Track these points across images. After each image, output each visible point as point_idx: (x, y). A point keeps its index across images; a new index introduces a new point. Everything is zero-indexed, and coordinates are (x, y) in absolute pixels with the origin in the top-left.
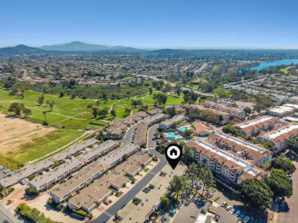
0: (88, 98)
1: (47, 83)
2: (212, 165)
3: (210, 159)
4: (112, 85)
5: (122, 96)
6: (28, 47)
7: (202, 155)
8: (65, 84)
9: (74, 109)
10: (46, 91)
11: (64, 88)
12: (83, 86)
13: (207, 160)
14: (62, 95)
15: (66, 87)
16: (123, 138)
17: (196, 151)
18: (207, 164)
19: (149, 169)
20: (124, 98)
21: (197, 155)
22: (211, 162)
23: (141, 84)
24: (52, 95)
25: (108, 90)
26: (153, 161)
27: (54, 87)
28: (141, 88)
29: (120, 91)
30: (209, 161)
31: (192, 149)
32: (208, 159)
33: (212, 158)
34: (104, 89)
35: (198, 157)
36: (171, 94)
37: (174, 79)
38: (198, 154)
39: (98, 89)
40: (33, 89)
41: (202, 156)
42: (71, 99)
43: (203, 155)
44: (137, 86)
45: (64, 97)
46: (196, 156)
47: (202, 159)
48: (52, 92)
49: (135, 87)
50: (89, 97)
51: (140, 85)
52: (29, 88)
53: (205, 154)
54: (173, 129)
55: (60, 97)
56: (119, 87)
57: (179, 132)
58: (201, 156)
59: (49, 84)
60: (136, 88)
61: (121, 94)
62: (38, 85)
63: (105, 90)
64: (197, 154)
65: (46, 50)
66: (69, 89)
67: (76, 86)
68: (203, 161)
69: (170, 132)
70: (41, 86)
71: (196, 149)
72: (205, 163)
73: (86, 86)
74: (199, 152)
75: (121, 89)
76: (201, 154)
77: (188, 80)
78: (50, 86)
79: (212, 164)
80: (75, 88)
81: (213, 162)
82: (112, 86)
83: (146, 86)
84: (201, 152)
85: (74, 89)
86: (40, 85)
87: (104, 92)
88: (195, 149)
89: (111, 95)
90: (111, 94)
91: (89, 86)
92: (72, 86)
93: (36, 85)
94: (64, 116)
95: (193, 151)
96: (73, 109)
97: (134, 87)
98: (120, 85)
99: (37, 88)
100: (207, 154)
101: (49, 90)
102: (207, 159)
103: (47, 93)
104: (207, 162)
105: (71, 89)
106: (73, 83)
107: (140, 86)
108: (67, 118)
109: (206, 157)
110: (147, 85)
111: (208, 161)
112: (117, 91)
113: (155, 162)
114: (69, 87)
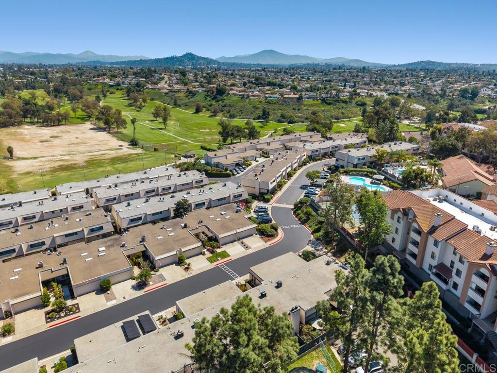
0: (238, 117)
1: (183, 92)
2: (479, 299)
3: (471, 264)
4: (288, 98)
5: (299, 117)
6: (198, 57)
7: (436, 243)
8: (209, 94)
9: (203, 131)
10: (179, 102)
11: (205, 99)
12: (235, 98)
13: (454, 271)
14: (198, 111)
15: (209, 99)
16: (234, 175)
17: (415, 225)
18: (455, 286)
19: (229, 256)
20: (303, 122)
21: (415, 243)
22: (476, 281)
23: (348, 100)
24: (185, 110)
25: (276, 106)
26: (258, 236)
27: (192, 97)
28: (346, 108)
29: (299, 110)
30: (463, 275)
31: (400, 214)
32: (464, 268)
33: (484, 266)
34: (270, 103)
35: (415, 250)
36: (410, 123)
37: (428, 99)
38: (418, 238)
39: (259, 103)
40: (162, 100)
41: (437, 251)
42: (209, 117)
43: (440, 245)
44: (337, 104)
45: (200, 114)
46: (411, 247)
47: (435, 263)
48: (186, 105)
49: (334, 105)
50: (240, 116)
51: (345, 102)
52: (157, 97)
53: (452, 241)
54: (370, 170)
55: (195, 113)
56: (298, 102)
57: (386, 178)
58: (430, 248)
59: (187, 92)
60: (335, 107)
61: (300, 115)
62: (170, 93)
63: (270, 106)
64: (414, 236)
65: (221, 62)
66: (213, 102)
67: (225, 98)
68: (434, 271)
69: (362, 175)
70: (174, 95)
71: (415, 216)
72: (446, 283)
73: (242, 98)
74: (425, 229)
75: (302, 107)
76: (431, 240)
77: (461, 104)
78: (187, 96)
79: (481, 292)
80: (222, 100)
81: (483, 285)
82: (286, 100)
83: (359, 105)
84: (433, 230)
85: (220, 102)
86: (174, 93)
87: (269, 109)
88: (411, 216)
89: (279, 115)
90: (279, 113)
91: (246, 98)
92: (218, 96)
93: (167, 93)
94: (176, 138)
95: (402, 222)
96: (201, 130)
97: (330, 104)
98: (302, 99)
99: (167, 98)
100: (461, 244)
101: (183, 102)
102: (458, 265)
103: (179, 106)
104: (455, 278)
105: (215, 102)
106: (221, 91)
107: (343, 105)
108: (179, 140)
109: (455, 254)
110: (360, 103)
111: (458, 273)
112: (294, 109)
113: (261, 240)
114: (213, 99)
